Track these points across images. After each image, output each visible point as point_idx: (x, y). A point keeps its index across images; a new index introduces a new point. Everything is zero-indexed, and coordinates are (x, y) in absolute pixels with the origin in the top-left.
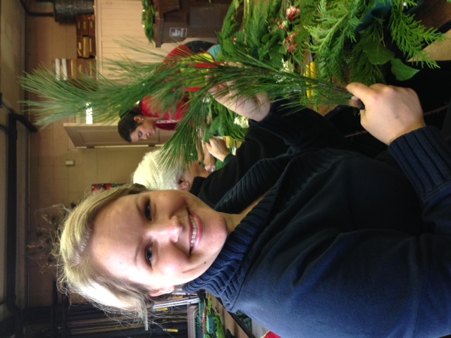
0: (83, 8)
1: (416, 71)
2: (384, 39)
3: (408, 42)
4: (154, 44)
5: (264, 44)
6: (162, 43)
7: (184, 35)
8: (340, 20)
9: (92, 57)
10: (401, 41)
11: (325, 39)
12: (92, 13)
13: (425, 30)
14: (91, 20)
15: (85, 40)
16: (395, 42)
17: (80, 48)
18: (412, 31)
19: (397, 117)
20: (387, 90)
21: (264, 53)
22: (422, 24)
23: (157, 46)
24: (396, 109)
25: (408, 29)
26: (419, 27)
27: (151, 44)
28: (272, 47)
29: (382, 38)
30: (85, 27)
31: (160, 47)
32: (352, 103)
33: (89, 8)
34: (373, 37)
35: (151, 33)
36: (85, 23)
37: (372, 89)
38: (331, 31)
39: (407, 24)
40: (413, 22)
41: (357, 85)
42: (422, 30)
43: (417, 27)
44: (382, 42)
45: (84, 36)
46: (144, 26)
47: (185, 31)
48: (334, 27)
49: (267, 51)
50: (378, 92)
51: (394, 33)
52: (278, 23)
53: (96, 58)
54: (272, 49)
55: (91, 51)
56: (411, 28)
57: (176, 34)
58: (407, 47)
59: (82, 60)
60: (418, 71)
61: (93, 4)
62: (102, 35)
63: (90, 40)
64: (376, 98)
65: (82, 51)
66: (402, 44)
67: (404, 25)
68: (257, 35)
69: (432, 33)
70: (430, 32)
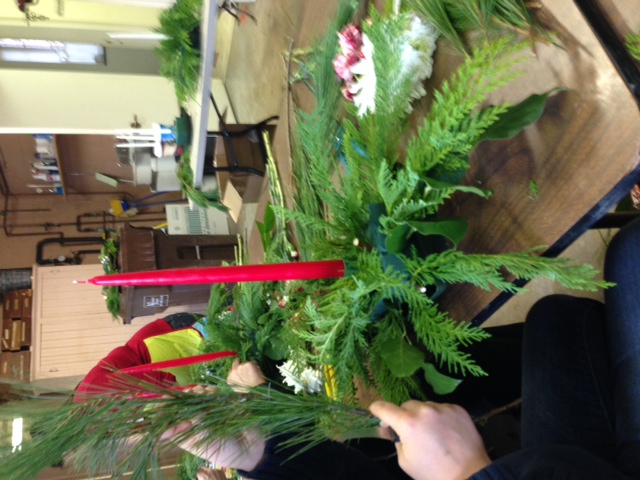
0: (15, 282)
1: (457, 382)
2: (408, 334)
3: (437, 341)
4: (121, 320)
5: (263, 326)
6: (132, 318)
7: (164, 304)
8: (340, 320)
9: (25, 348)
10: (428, 339)
11: (324, 347)
12: (29, 286)
13: (456, 325)
14: (27, 296)
15: (15, 325)
16: (421, 340)
17: (7, 337)
18: (440, 325)
19: (448, 452)
20: (425, 411)
21: (264, 340)
22: (449, 316)
23: (125, 323)
24: (443, 440)
25: (433, 323)
26: (447, 320)
27: (116, 321)
28: (273, 330)
29: (405, 333)
30: (16, 307)
31: (129, 323)
32: (382, 434)
33: (25, 280)
34: (392, 331)
35: (116, 306)
36: (16, 301)
37: (405, 410)
38: (331, 335)
39: (431, 317)
40: (437, 314)
41: (382, 405)
42: (452, 325)
43: (444, 320)
44: (405, 338)
45: (14, 319)
46: (105, 297)
47: (165, 298)
48: (335, 329)
49: (267, 337)
50: (413, 415)
51: (417, 327)
52: (278, 298)
53: (31, 348)
54: (273, 333)
55: (23, 339)
56: (437, 322)
57: (152, 304)
58: (437, 347)
59: (9, 354)
60: (459, 381)
61: (31, 275)
62: (41, 316)
63: (24, 324)
64: (412, 425)
65: (9, 342)
66: (431, 342)
67: (427, 317)
68: (251, 315)
69: (465, 328)
70: (462, 327)
